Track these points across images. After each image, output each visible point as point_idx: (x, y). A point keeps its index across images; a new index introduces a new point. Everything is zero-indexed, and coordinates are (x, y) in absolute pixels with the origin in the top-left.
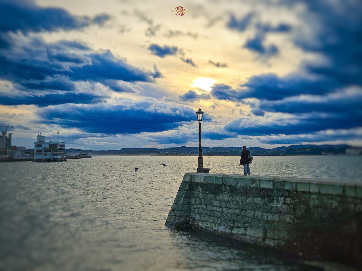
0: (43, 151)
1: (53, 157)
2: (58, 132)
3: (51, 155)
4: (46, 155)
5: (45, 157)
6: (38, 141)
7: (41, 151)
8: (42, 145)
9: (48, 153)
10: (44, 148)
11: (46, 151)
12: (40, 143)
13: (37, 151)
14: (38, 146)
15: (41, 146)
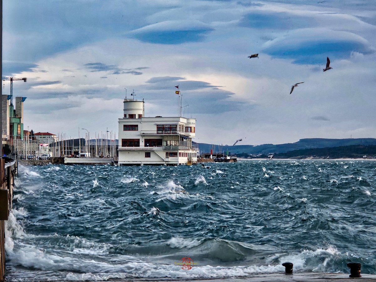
0: (142, 144)
1: (167, 160)
2: (177, 90)
3: (163, 155)
4: (148, 155)
5: (148, 159)
6: (125, 115)
7: (135, 143)
8: (137, 126)
9: (155, 148)
10: (143, 135)
11: (149, 142)
12: (131, 122)
13: (126, 142)
14: (127, 128)
15: (134, 128)
